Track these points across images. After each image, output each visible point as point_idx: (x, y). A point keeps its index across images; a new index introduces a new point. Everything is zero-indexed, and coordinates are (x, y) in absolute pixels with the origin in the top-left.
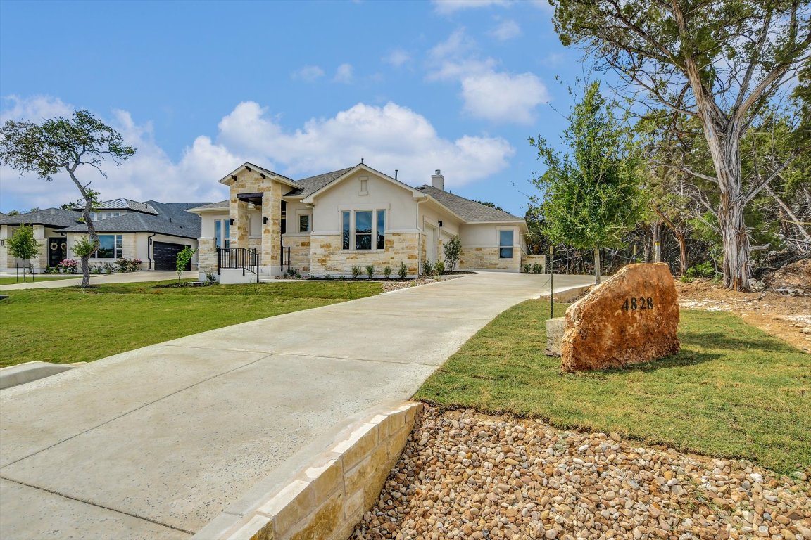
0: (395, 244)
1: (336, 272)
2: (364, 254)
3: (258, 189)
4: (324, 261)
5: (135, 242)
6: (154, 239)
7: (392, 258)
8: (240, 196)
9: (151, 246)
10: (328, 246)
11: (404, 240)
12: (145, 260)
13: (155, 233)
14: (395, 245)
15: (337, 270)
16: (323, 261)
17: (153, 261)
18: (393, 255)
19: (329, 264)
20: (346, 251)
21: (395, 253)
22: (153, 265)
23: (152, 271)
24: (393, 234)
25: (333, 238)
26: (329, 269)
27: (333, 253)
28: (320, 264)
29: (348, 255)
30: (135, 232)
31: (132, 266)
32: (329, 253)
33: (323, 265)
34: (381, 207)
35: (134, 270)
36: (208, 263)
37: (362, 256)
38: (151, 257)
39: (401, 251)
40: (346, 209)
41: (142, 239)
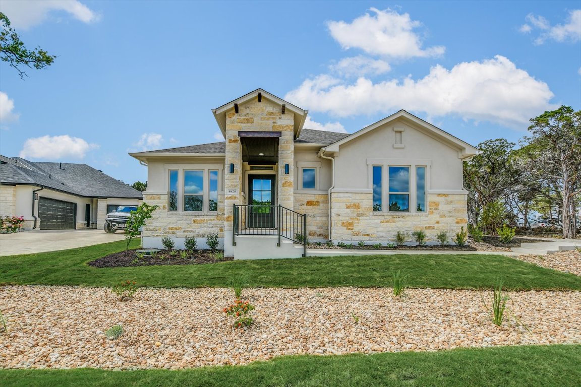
0: (440, 205)
1: (368, 238)
2: (403, 217)
3: (273, 127)
4: (351, 224)
5: (14, 196)
6: (40, 194)
7: (438, 222)
8: (243, 135)
9: (36, 202)
10: (357, 206)
11: (451, 202)
12: (28, 217)
13: (43, 187)
14: (440, 207)
15: (368, 235)
16: (349, 225)
17: (39, 219)
18: (438, 219)
19: (357, 228)
20: (378, 213)
21: (441, 217)
22: (38, 223)
23: (38, 232)
24: (439, 195)
25: (363, 196)
26: (358, 234)
27: (362, 215)
28: (345, 228)
29: (382, 218)
30: (14, 184)
31: (11, 225)
32: (358, 215)
33: (349, 229)
34: (421, 164)
35: (13, 230)
36: (158, 225)
37: (400, 219)
38: (36, 214)
39: (449, 214)
40: (377, 163)
41: (26, 193)
